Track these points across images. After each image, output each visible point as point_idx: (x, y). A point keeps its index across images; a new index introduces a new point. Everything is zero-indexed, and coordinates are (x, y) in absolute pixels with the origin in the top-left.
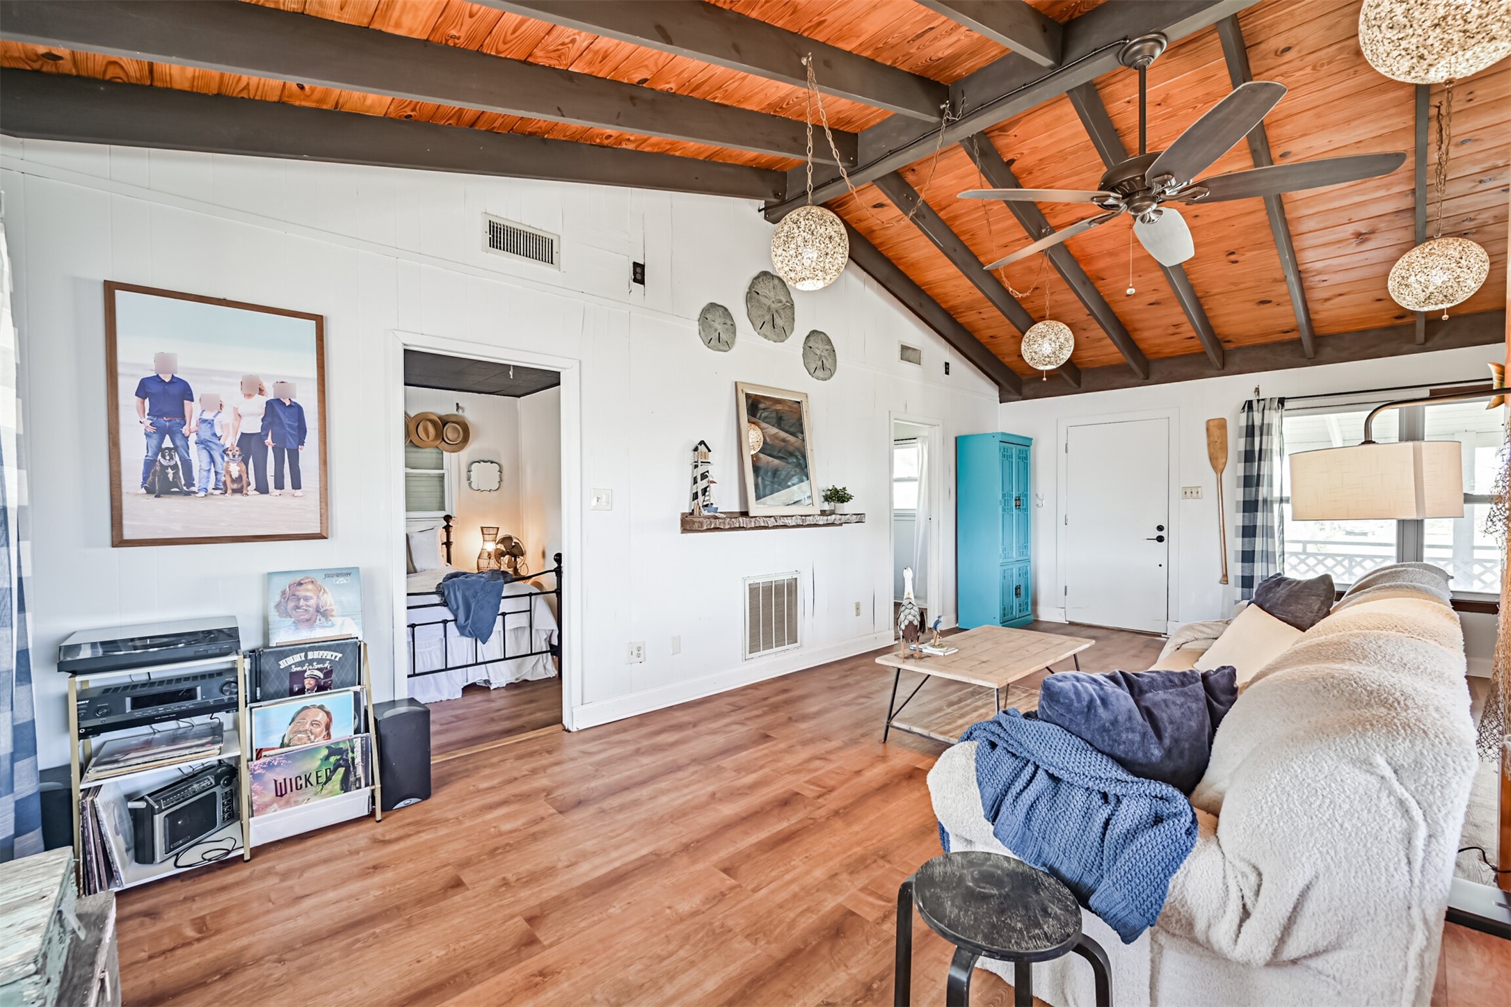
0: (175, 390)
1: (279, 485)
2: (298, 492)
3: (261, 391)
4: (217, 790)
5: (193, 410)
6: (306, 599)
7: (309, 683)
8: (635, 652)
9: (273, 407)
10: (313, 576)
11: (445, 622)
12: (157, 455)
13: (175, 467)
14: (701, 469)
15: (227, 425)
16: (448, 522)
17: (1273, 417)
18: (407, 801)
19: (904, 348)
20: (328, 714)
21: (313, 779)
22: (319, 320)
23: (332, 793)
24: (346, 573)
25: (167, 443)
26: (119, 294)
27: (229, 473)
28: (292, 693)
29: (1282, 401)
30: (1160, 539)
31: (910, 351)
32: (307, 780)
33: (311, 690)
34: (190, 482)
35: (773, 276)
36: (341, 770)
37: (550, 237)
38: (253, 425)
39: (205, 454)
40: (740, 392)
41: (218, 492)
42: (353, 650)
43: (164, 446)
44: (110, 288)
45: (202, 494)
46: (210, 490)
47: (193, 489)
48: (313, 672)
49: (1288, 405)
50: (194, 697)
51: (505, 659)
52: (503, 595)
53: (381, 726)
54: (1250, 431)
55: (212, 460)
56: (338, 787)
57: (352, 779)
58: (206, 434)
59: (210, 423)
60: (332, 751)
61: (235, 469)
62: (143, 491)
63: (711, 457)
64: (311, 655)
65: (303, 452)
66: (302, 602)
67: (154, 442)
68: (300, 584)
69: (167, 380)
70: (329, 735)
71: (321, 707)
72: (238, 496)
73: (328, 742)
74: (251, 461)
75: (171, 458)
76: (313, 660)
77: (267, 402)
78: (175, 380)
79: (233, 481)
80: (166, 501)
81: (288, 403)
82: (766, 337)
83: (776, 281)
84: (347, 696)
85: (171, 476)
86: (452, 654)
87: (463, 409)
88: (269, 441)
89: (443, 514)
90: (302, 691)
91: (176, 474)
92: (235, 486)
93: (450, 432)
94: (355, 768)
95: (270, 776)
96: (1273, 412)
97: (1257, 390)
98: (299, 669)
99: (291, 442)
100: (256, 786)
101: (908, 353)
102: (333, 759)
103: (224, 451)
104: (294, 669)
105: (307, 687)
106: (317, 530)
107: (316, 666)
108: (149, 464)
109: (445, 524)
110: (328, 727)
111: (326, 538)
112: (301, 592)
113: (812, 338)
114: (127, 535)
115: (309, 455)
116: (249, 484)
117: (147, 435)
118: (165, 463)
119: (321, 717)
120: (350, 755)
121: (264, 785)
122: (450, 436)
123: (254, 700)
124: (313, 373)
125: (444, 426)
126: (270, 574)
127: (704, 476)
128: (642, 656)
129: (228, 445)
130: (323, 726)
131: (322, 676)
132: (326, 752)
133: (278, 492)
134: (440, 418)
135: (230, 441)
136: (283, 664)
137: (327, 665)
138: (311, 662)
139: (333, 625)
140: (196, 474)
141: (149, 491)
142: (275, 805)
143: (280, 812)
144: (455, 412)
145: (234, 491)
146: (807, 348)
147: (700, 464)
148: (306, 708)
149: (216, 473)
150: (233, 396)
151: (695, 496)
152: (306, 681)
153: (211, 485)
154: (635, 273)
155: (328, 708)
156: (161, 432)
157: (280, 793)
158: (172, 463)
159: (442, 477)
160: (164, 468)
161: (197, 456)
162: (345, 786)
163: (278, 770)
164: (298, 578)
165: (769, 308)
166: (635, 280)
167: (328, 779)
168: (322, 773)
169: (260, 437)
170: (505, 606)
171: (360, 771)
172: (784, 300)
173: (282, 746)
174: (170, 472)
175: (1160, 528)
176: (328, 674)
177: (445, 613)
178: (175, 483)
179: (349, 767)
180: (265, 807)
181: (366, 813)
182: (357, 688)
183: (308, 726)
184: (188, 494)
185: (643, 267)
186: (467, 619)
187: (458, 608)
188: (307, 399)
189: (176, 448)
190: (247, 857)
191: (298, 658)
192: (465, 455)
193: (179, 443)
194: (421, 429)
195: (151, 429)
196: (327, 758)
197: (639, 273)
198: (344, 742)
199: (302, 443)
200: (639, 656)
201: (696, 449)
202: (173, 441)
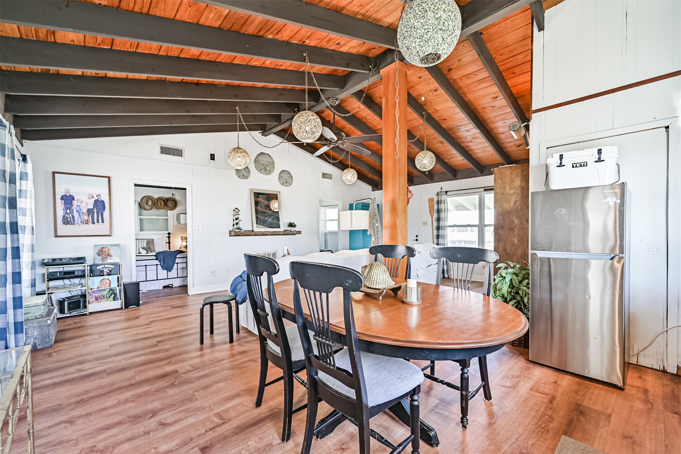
0: (70, 198)
1: (98, 222)
2: (103, 224)
3: (93, 197)
4: (81, 299)
5: (75, 203)
6: (105, 252)
7: (105, 273)
8: (212, 273)
9: (96, 202)
10: (107, 246)
11: (157, 265)
12: (65, 214)
13: (70, 217)
14: (236, 217)
15: (84, 206)
16: (169, 235)
17: (443, 197)
18: (133, 306)
19: (323, 174)
20: (110, 281)
21: (105, 297)
22: (109, 178)
23: (110, 301)
24: (116, 245)
25: (68, 211)
26: (56, 175)
27: (84, 219)
28: (101, 276)
29: (446, 192)
30: (417, 240)
31: (327, 175)
32: (104, 297)
33: (106, 275)
34: (74, 221)
35: (265, 154)
36: (113, 295)
37: (181, 149)
38: (91, 206)
39: (78, 214)
40: (251, 192)
41: (82, 224)
42: (118, 266)
43: (67, 212)
44: (54, 173)
45: (77, 224)
46: (79, 223)
47: (75, 223)
48: (106, 270)
49: (448, 193)
50: (75, 274)
51: (178, 277)
52: (177, 257)
53: (125, 285)
54: (438, 202)
55: (80, 215)
56: (112, 299)
57: (116, 298)
58: (78, 209)
59: (79, 206)
60: (111, 290)
61: (86, 218)
62: (62, 223)
63: (240, 213)
64: (106, 266)
65: (104, 213)
66: (104, 253)
67: (65, 211)
68: (103, 248)
69: (68, 195)
70: (110, 286)
71: (108, 279)
72: (87, 225)
73: (109, 288)
74: (90, 216)
75: (69, 215)
76: (106, 267)
77: (95, 200)
78: (70, 195)
79: (86, 221)
80: (68, 226)
81: (100, 200)
82: (262, 174)
83: (266, 155)
84: (116, 277)
85: (69, 220)
86: (160, 275)
87: (175, 195)
88: (95, 210)
89: (168, 232)
90: (103, 275)
91: (70, 219)
92: (86, 222)
93: (169, 204)
94: (117, 295)
95: (94, 295)
96: (444, 196)
97: (441, 188)
98: (103, 269)
99: (101, 211)
100: (90, 297)
101: (325, 176)
102: (111, 292)
103: (83, 213)
104: (101, 269)
105: (105, 274)
106: (108, 234)
107: (107, 269)
108: (64, 217)
109: (168, 236)
110: (110, 284)
111: (111, 236)
112: (104, 250)
113: (282, 173)
114: (58, 234)
115: (106, 214)
116: (90, 222)
117: (63, 209)
118: (68, 216)
119: (108, 281)
120: (115, 291)
121: (92, 297)
122: (169, 205)
123: (90, 276)
124: (107, 192)
125: (167, 202)
126: (95, 245)
127: (237, 219)
128: (215, 274)
129: (84, 212)
130: (108, 284)
131: (109, 271)
132: (109, 290)
133: (98, 224)
134: (166, 199)
135: (85, 211)
136: (98, 268)
137: (110, 269)
138: (106, 268)
139: (112, 259)
140: (75, 219)
141: (64, 223)
142: (95, 302)
143: (96, 304)
144: (171, 196)
145: (86, 224)
146: (280, 177)
147: (235, 215)
148: (104, 279)
149: (81, 219)
150: (85, 199)
151: (234, 225)
152: (104, 273)
153: (80, 222)
154: (211, 157)
155: (110, 280)
156: (67, 209)
157: (97, 299)
158: (69, 216)
159: (167, 219)
160: (67, 218)
161: (76, 214)
162: (114, 299)
163: (96, 293)
164: (103, 246)
165: (264, 164)
166: (211, 159)
167: (109, 297)
168: (108, 295)
169: (93, 209)
170: (177, 260)
171: (118, 296)
172: (270, 161)
173: (98, 288)
174: (69, 219)
175: (417, 236)
176: (110, 271)
177: (157, 262)
178: (70, 222)
179: (115, 295)
180: (92, 302)
181: (120, 307)
182: (119, 275)
183: (104, 284)
184: (74, 224)
185: (214, 155)
186: (164, 264)
187: (161, 260)
188: (105, 198)
189: (70, 213)
190: (88, 314)
191: (103, 266)
192: (176, 211)
193: (71, 211)
194: (159, 202)
195: (64, 208)
196: (109, 291)
197: (212, 157)
198: (114, 288)
199: (104, 211)
200: (213, 274)
201: (234, 210)
202: (70, 211)
